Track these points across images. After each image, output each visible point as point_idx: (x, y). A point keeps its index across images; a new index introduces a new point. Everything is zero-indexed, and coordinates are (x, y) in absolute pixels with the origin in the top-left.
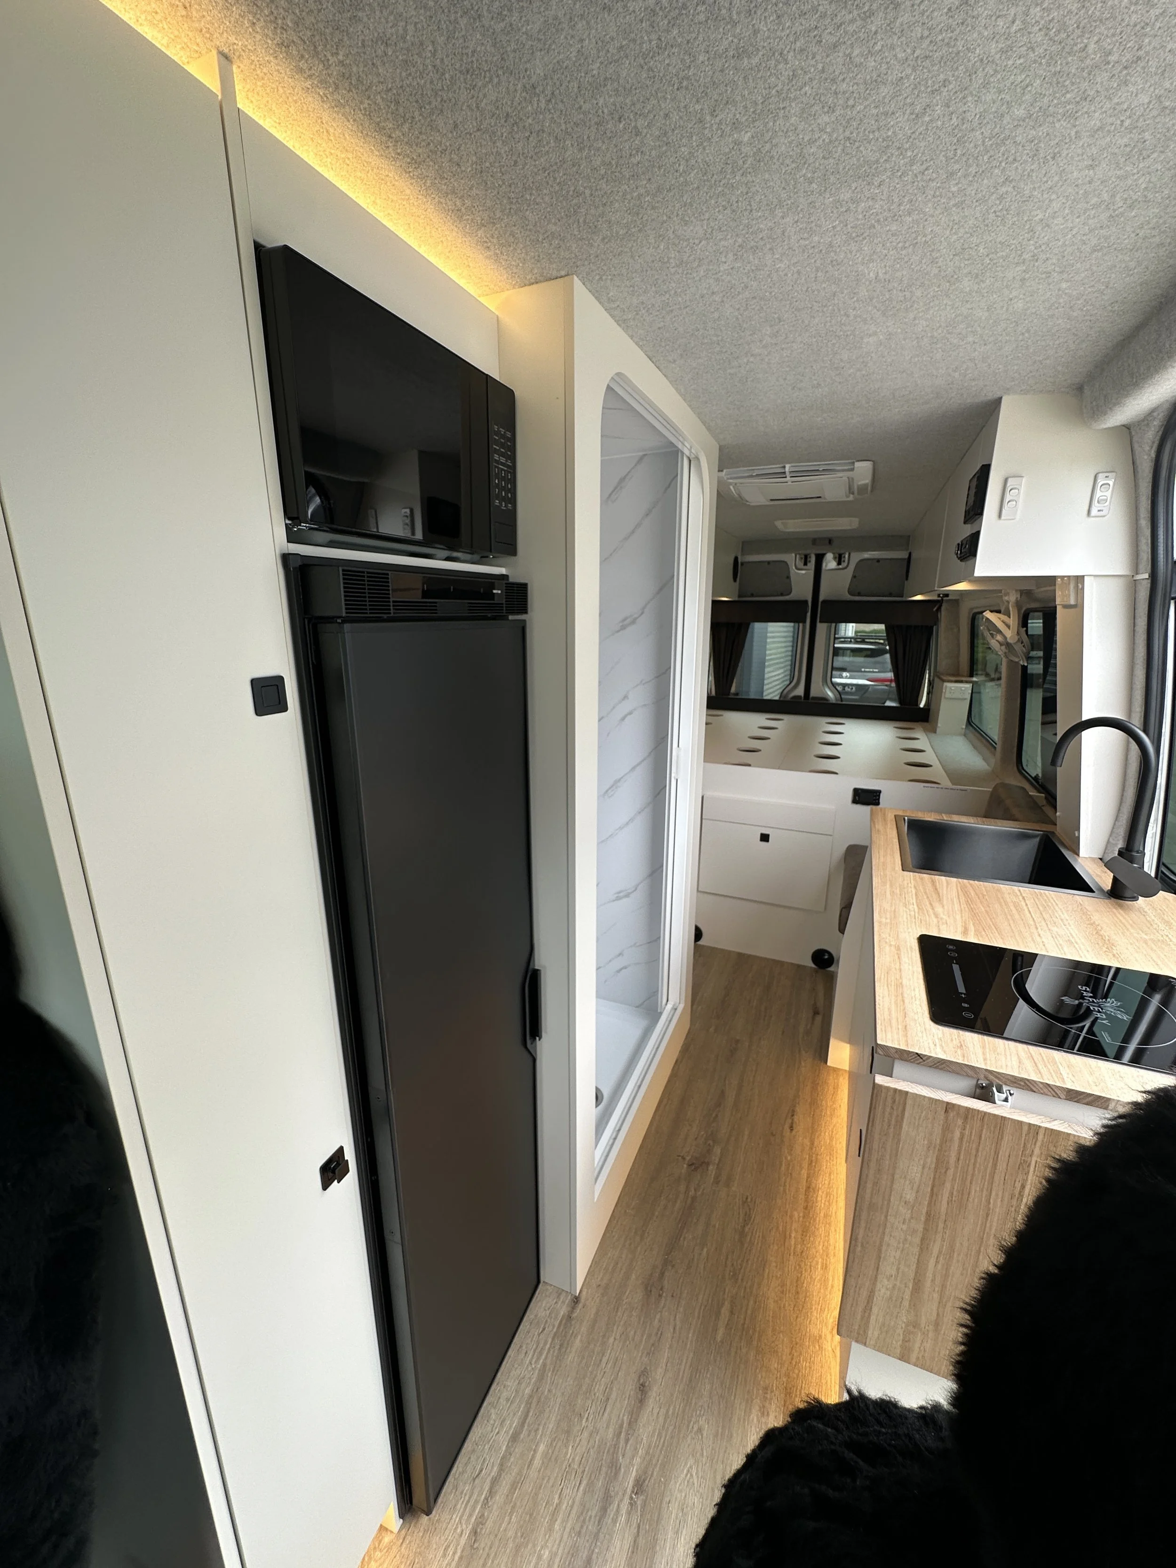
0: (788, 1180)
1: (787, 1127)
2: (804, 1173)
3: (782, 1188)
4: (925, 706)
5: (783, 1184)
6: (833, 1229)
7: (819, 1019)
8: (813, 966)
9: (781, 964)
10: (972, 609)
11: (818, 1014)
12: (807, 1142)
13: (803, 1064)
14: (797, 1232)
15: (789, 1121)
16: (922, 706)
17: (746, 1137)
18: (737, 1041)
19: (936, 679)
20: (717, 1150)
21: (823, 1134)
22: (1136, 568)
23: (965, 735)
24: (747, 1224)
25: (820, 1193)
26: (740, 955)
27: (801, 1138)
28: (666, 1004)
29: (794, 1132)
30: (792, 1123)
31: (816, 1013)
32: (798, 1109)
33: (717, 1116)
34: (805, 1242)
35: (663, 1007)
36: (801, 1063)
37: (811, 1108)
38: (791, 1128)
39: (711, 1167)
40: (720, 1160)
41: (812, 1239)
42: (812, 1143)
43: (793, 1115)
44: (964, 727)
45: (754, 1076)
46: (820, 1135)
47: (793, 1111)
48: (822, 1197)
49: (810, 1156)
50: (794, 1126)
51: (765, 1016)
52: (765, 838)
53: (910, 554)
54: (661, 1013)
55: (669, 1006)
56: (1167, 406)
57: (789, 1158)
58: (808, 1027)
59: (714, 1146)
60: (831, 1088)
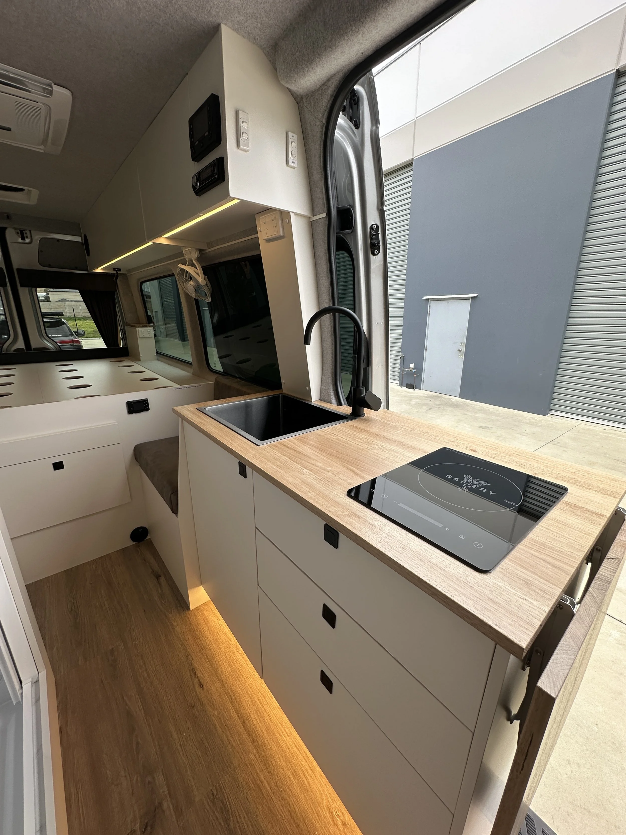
0: (228, 733)
1: (197, 686)
2: (232, 712)
3: (229, 747)
4: (123, 346)
5: (228, 743)
6: (278, 735)
7: (162, 579)
8: (134, 543)
9: (108, 556)
10: (139, 280)
11: (160, 576)
12: (218, 685)
13: (175, 624)
14: (262, 771)
15: (196, 681)
16: (121, 346)
17: (175, 735)
18: (112, 651)
19: (127, 328)
20: (160, 779)
21: (222, 666)
22: (313, 211)
23: (158, 360)
24: (229, 819)
25: (252, 716)
26: (67, 572)
27: (212, 687)
28: (22, 688)
29: (205, 687)
30: (199, 680)
31: (158, 577)
32: (195, 665)
33: (138, 743)
34: (272, 772)
35: (19, 693)
36: (173, 625)
37: (202, 654)
38: (201, 686)
39: (165, 805)
40: (168, 787)
41: (274, 762)
42: (221, 681)
43: (195, 674)
44: (156, 355)
45: (146, 670)
46: (222, 669)
47: (193, 669)
48: (255, 719)
49: (228, 694)
50: (201, 681)
51: (122, 609)
52: (58, 466)
53: (85, 236)
54: (20, 704)
55: (27, 686)
56: (340, 75)
57: (216, 713)
58: (160, 591)
59: (154, 778)
60: (204, 625)
